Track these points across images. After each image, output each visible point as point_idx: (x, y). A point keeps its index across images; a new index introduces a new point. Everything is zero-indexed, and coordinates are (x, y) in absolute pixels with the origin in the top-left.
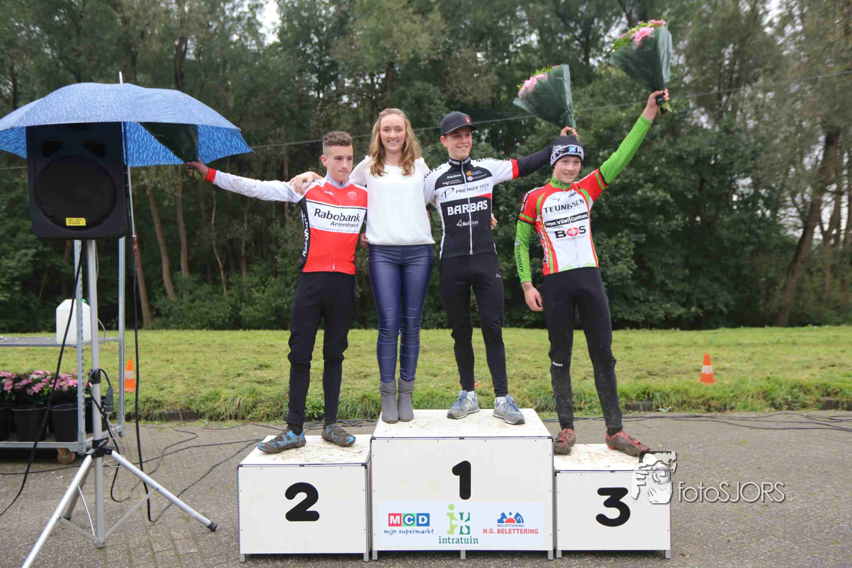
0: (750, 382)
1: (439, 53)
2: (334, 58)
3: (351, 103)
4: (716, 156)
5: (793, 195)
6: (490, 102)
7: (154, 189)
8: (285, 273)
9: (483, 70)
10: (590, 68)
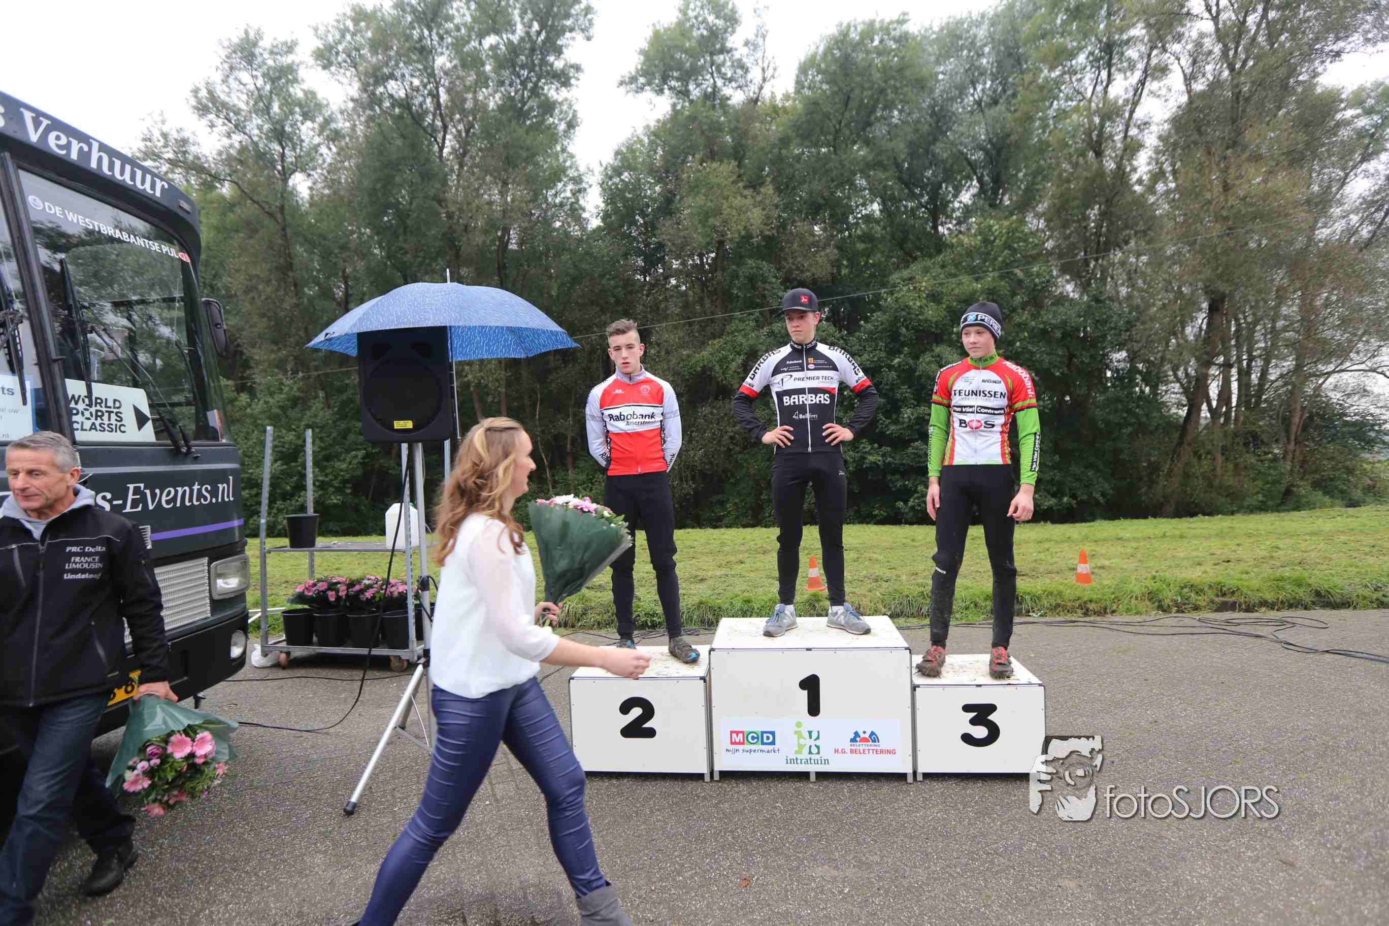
0: (1134, 582)
1: (772, 228)
2: (661, 239)
3: (680, 286)
4: (1085, 328)
5: (1175, 369)
6: (830, 278)
7: (479, 385)
9: (821, 244)
10: (939, 237)
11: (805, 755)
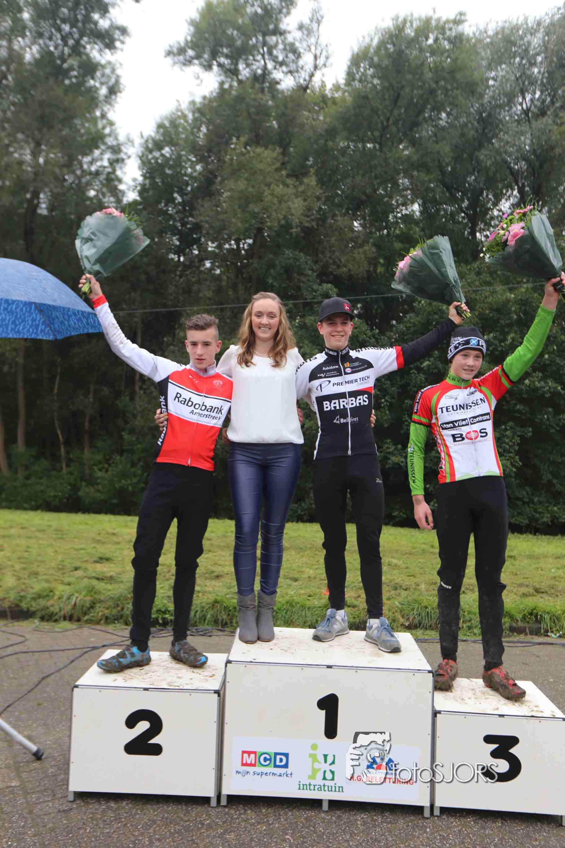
1: (312, 220)
2: (198, 221)
3: (214, 270)
6: (365, 276)
8: (132, 452)
9: (360, 241)
10: (477, 243)
11: (319, 781)
